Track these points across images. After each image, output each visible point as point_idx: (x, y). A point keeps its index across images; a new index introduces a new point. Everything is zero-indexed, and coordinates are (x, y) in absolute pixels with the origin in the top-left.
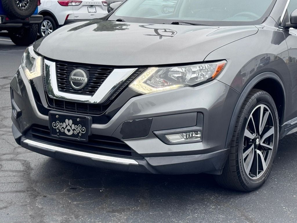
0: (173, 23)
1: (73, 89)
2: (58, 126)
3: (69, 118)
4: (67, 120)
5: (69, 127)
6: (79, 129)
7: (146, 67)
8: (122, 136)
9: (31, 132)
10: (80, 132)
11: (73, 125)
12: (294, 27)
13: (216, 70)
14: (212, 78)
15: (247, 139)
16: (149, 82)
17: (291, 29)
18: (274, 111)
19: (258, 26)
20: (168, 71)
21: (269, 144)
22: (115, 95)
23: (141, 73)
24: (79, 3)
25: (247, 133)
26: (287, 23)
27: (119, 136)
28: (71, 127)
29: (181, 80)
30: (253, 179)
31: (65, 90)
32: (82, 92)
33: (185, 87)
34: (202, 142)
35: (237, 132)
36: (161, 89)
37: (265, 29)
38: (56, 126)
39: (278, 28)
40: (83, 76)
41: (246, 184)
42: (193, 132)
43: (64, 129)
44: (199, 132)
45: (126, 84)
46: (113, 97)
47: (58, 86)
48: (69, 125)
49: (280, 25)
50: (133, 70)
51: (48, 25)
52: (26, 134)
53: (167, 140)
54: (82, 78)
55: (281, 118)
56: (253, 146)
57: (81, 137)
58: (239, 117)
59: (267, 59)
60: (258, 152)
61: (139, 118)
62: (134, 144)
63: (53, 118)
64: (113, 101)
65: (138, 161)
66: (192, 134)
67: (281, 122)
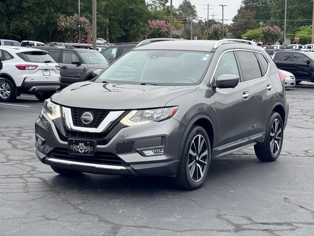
0: (142, 84)
1: (84, 124)
2: (74, 147)
3: (82, 142)
4: (80, 144)
5: (81, 148)
6: (88, 149)
7: (130, 110)
8: (116, 152)
9: (53, 153)
10: (89, 151)
11: (85, 146)
12: (219, 87)
13: (172, 112)
14: (170, 116)
15: (191, 155)
16: (132, 119)
17: (217, 88)
18: (207, 140)
19: (196, 86)
20: (143, 113)
21: (204, 161)
22: (111, 127)
23: (127, 114)
24: (36, 67)
25: (191, 152)
26: (214, 85)
27: (114, 152)
28: (83, 147)
29: (151, 118)
30: (195, 181)
31: (78, 125)
32: (90, 126)
33: (154, 122)
34: (164, 155)
35: (184, 153)
36: (139, 123)
37: (200, 88)
38: (72, 148)
39: (209, 88)
40: (90, 116)
41: (191, 184)
42: (159, 149)
43: (78, 149)
44: (162, 149)
45: (118, 121)
46: (110, 129)
47: (73, 123)
48: (81, 146)
49: (210, 85)
50: (122, 112)
51: (6, 87)
52: (49, 155)
53: (144, 154)
54: (89, 117)
55: (212, 145)
56: (195, 161)
57: (90, 154)
58: (186, 141)
59: (201, 109)
60: (198, 165)
61: (127, 141)
62: (123, 157)
63: (71, 143)
64: (110, 131)
65: (126, 167)
66: (158, 151)
67: (212, 148)
